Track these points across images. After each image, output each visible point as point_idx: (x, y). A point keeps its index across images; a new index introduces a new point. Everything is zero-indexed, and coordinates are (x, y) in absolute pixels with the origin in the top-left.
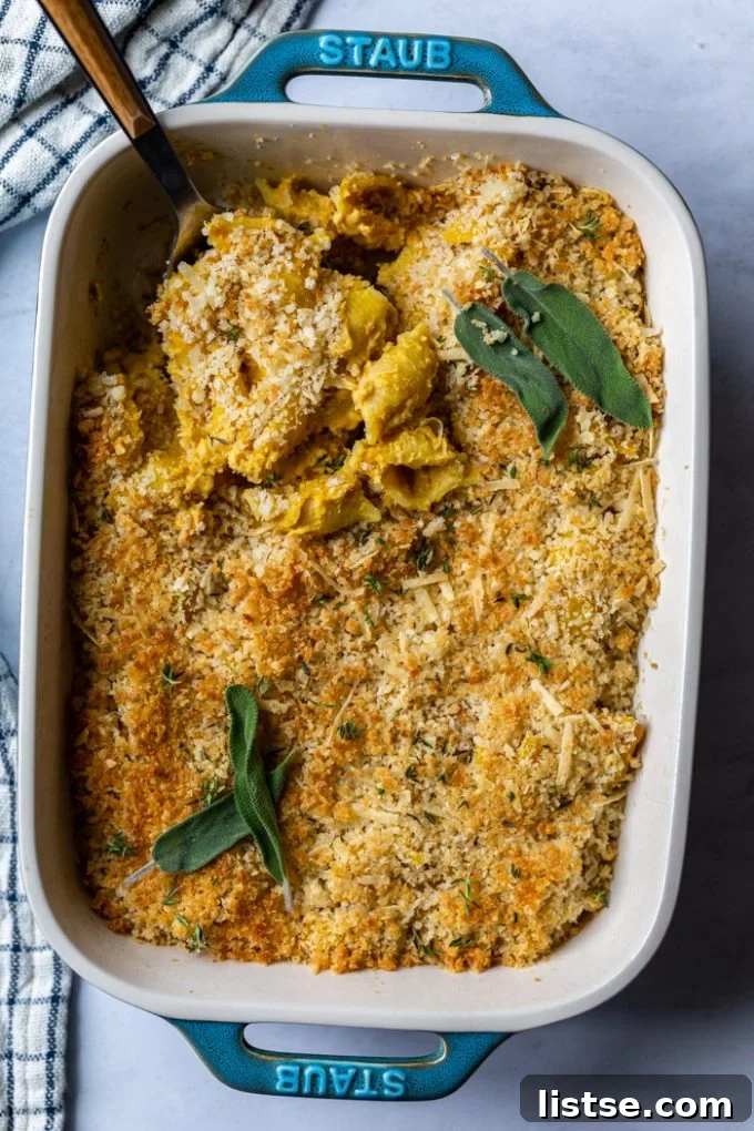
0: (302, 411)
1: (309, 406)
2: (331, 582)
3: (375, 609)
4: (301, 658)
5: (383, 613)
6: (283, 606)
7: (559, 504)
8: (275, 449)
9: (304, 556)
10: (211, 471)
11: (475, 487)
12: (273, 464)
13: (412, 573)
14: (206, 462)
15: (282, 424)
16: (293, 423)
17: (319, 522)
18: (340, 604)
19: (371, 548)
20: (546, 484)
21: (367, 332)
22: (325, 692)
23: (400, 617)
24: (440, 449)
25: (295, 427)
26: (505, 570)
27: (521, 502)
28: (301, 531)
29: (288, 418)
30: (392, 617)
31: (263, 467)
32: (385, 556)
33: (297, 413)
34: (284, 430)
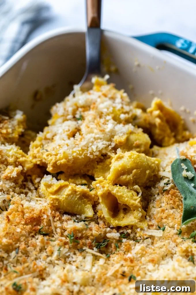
0: (87, 154)
1: (91, 153)
2: (53, 228)
3: (65, 250)
4: (19, 247)
5: (67, 255)
6: (26, 224)
7: (175, 254)
8: (66, 159)
9: (49, 212)
10: (34, 161)
11: (142, 229)
12: (61, 164)
13: (91, 247)
14: (35, 155)
15: (75, 152)
16: (81, 155)
17: (65, 196)
18: (51, 240)
19: (80, 225)
20: (175, 241)
21: (134, 145)
22: (19, 268)
23: (74, 262)
24: (135, 200)
25: (80, 157)
26: (133, 267)
27: (158, 244)
28: (54, 197)
29: (79, 151)
30: (70, 259)
31: (56, 162)
32: (84, 232)
33: (85, 153)
34: (75, 154)
